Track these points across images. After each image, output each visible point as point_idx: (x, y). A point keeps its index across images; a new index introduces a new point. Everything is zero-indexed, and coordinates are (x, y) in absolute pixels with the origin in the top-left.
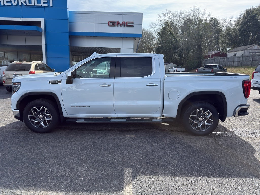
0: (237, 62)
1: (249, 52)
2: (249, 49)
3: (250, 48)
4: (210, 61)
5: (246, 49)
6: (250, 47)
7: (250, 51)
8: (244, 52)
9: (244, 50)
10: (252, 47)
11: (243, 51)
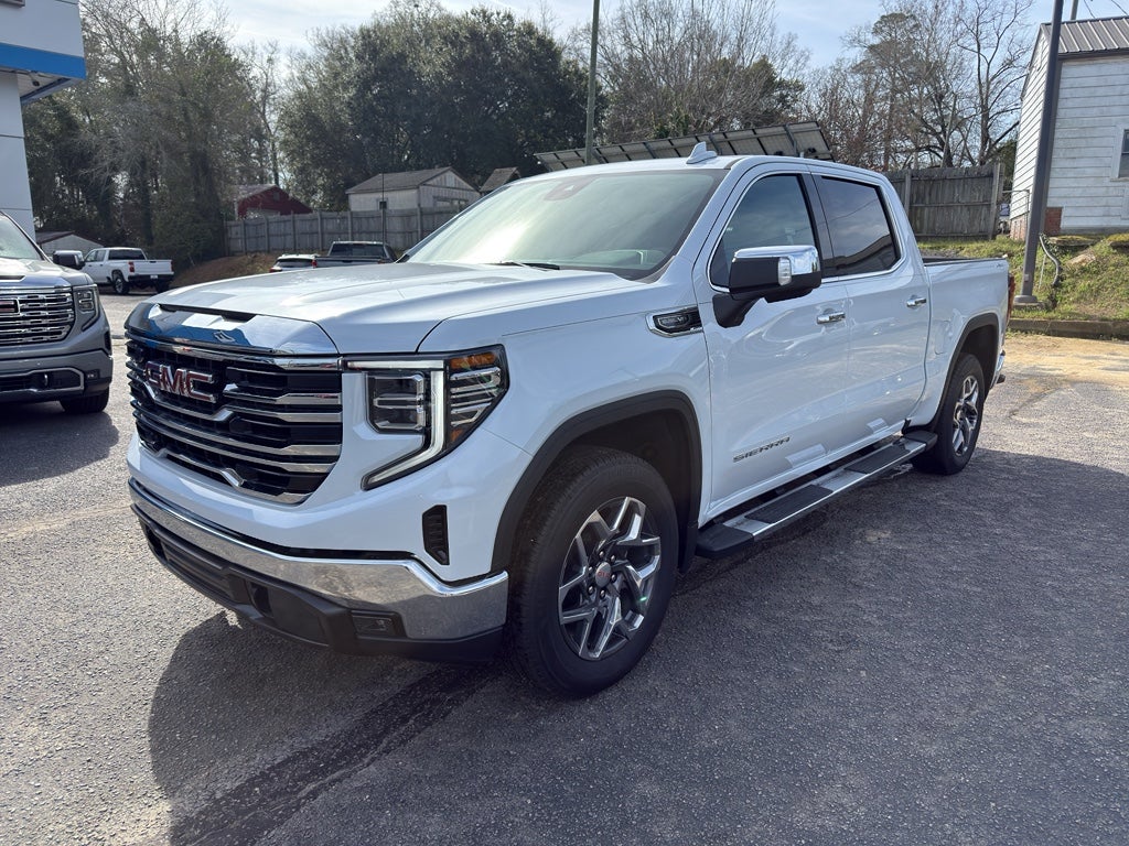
0: (399, 233)
1: (434, 197)
2: (434, 186)
3: (434, 181)
4: (272, 228)
5: (424, 184)
6: (435, 177)
7: (434, 191)
8: (419, 193)
9: (418, 188)
10: (438, 178)
11: (415, 192)
